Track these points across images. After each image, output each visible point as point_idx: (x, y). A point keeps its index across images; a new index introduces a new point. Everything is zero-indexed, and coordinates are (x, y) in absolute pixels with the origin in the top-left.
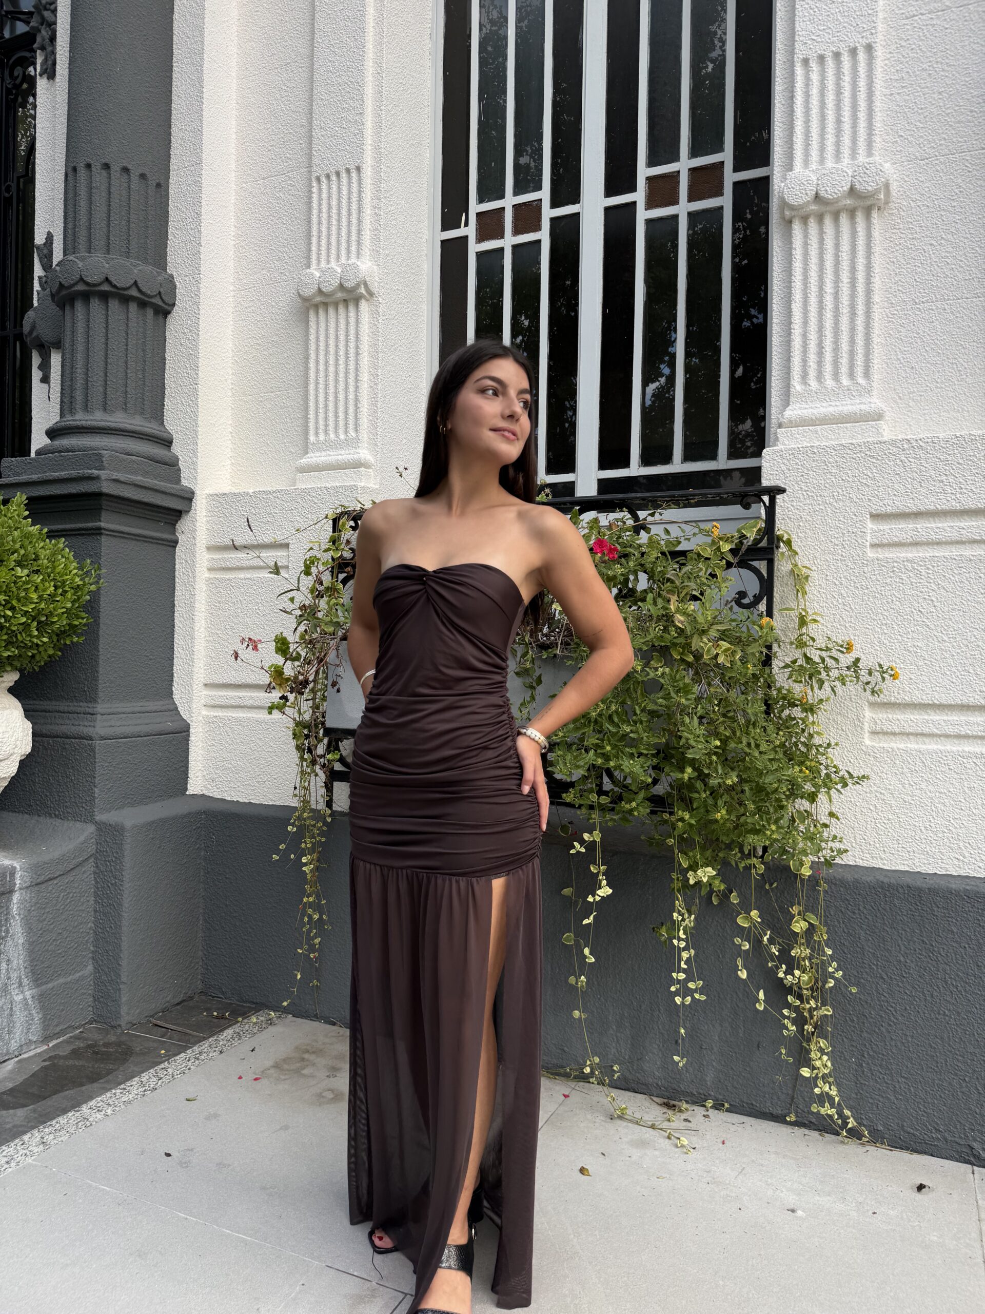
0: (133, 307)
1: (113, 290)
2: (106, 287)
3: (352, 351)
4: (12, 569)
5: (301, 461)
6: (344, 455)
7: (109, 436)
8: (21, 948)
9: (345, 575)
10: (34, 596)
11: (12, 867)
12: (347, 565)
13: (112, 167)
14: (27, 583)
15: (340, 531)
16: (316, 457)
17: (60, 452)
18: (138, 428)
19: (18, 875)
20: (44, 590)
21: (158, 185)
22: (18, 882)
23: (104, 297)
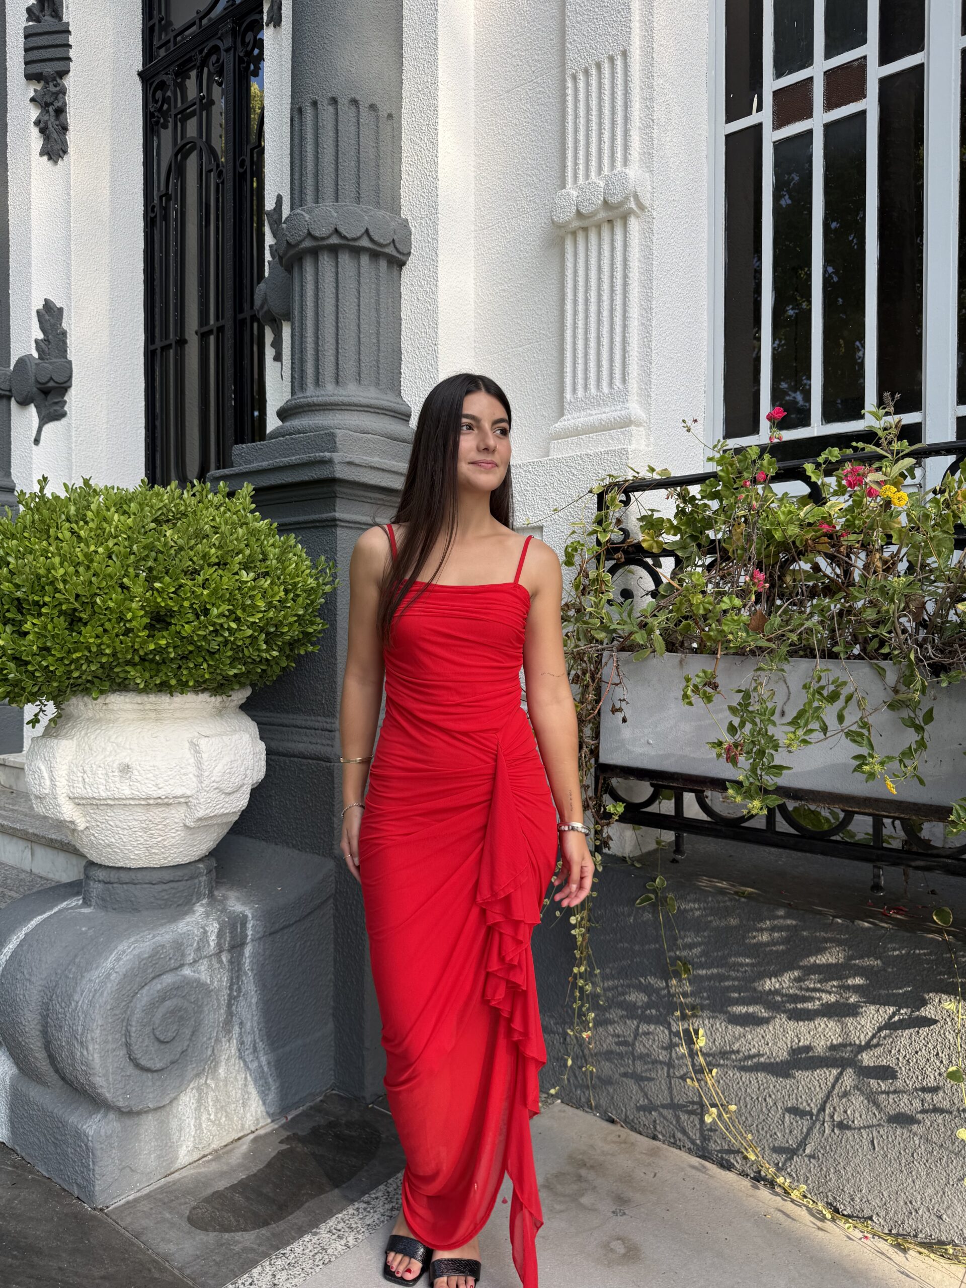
0: (365, 259)
1: (342, 242)
2: (335, 240)
3: (619, 282)
4: (237, 573)
5: (556, 425)
6: (608, 413)
7: (342, 412)
8: (254, 1008)
9: (613, 562)
10: (261, 604)
11: (244, 915)
12: (616, 550)
13: (340, 101)
14: (252, 588)
15: (608, 508)
16: (573, 418)
17: (291, 434)
18: (373, 402)
19: (250, 925)
20: (272, 596)
21: (390, 116)
22: (250, 932)
23: (334, 250)
